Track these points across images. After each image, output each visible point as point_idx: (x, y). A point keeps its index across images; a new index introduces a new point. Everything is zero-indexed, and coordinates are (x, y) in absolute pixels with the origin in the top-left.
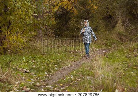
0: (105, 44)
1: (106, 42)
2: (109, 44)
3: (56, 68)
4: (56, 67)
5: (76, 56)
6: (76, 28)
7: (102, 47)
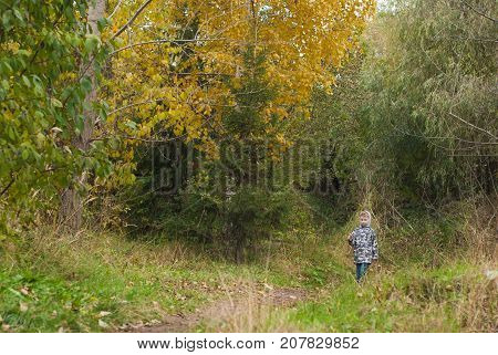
0: (305, 275)
1: (309, 271)
2: (320, 276)
3: (101, 323)
4: (104, 319)
5: (188, 297)
6: (208, 205)
7: (292, 283)
